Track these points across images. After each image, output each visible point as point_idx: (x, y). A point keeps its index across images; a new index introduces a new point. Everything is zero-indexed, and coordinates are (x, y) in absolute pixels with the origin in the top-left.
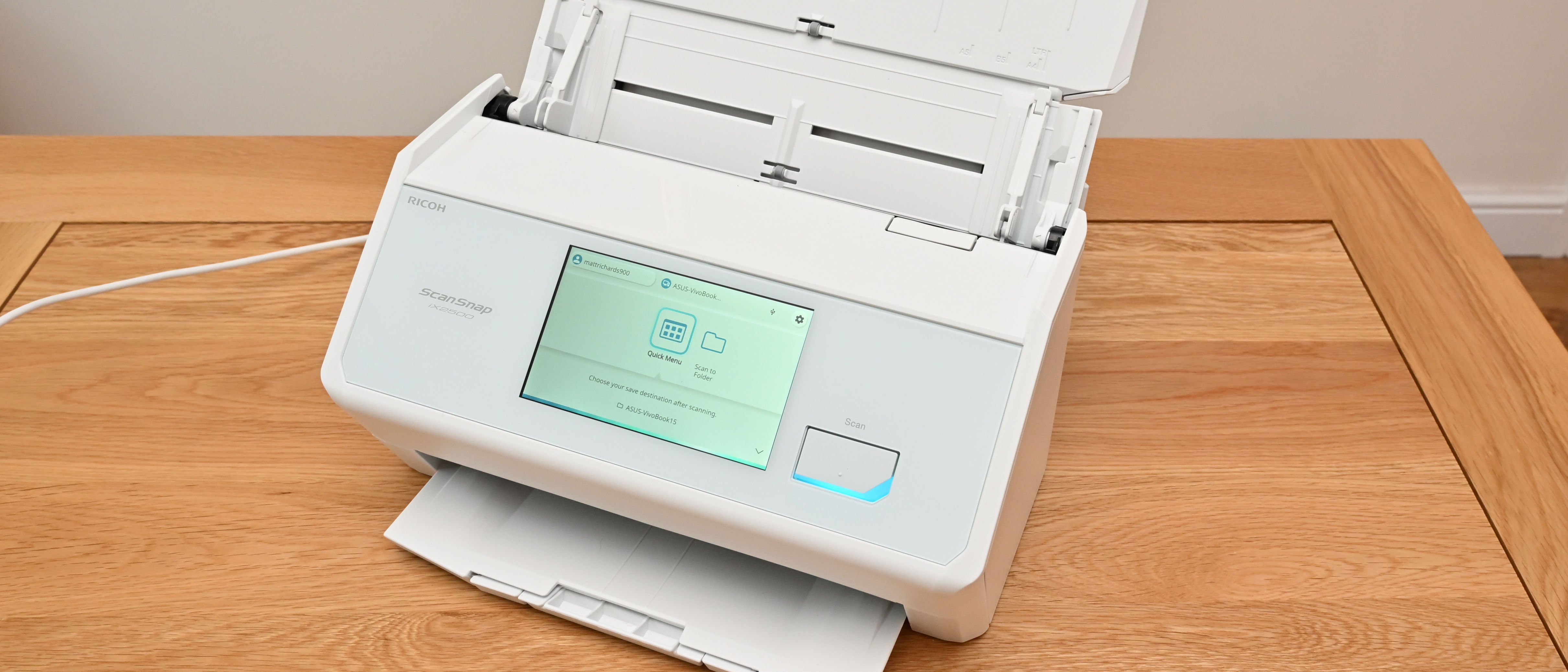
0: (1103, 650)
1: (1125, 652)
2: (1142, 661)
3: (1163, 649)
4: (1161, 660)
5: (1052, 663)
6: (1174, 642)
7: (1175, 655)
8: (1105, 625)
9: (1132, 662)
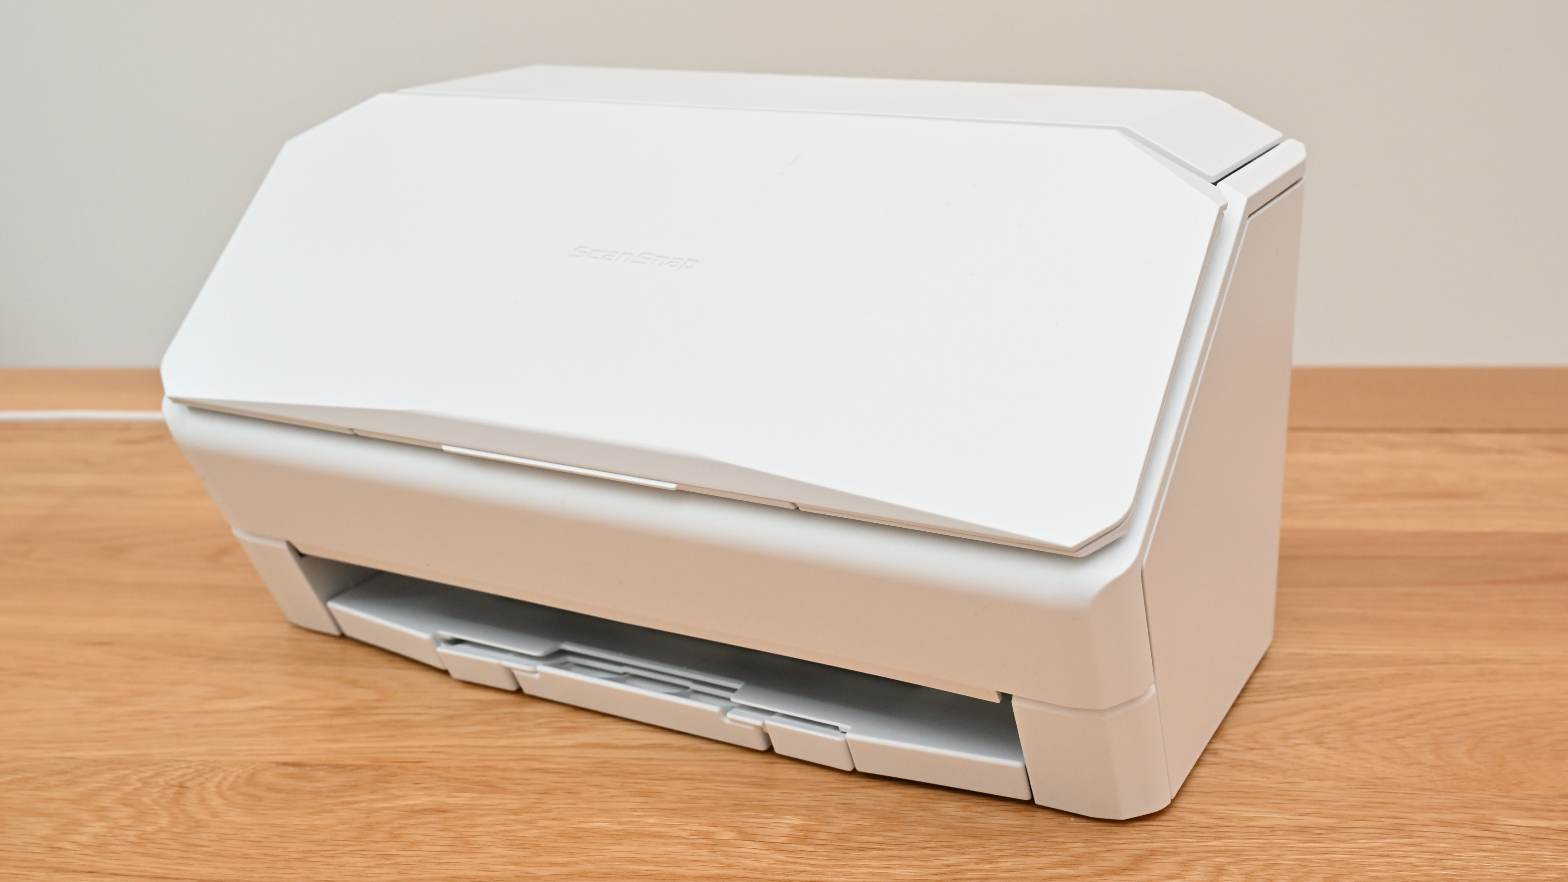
0: (1378, 841)
1: (1420, 845)
2: (1450, 857)
3: (1490, 845)
4: (1488, 857)
5: (1283, 852)
6: (1510, 836)
7: (1514, 852)
8: (1380, 812)
9: (1434, 857)
